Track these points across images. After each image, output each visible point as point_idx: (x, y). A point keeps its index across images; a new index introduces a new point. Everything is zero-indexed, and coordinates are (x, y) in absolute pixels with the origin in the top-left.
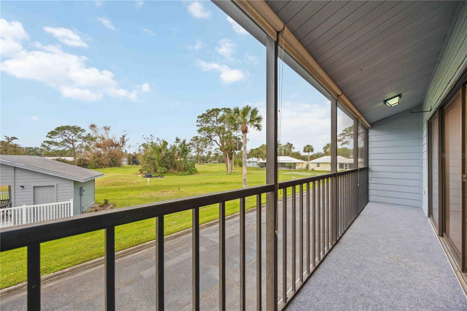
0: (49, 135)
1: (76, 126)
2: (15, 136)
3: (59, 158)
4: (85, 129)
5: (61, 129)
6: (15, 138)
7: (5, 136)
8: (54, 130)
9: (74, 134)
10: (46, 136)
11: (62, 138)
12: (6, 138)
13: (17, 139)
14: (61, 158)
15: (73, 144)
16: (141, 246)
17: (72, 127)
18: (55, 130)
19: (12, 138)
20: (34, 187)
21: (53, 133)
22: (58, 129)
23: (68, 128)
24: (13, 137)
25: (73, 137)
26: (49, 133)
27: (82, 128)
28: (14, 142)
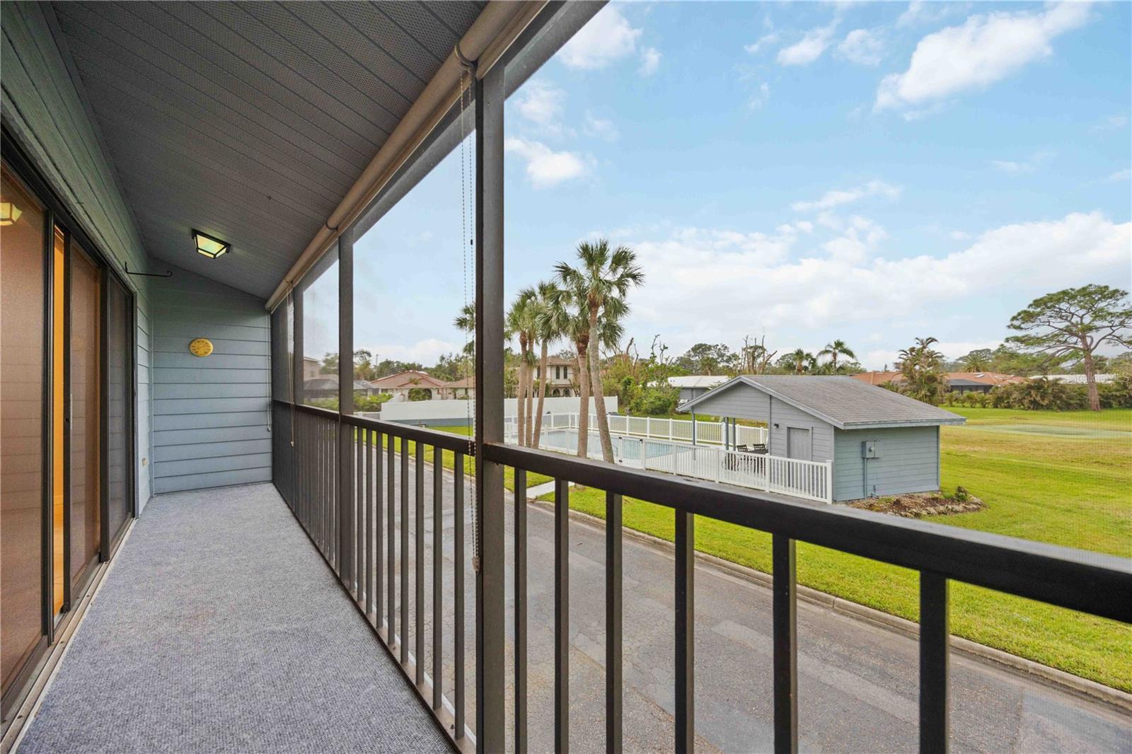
0: (1016, 323)
1: (1091, 285)
2: (933, 337)
3: (1041, 377)
4: (1121, 289)
5: (1047, 303)
6: (933, 340)
7: (917, 339)
8: (1025, 308)
9: (1083, 312)
10: (1009, 327)
11: (1049, 325)
12: (919, 342)
13: (936, 341)
14: (1047, 379)
15: (1083, 338)
16: (821, 597)
17: (1079, 291)
18: (1029, 307)
19: (927, 340)
20: (789, 428)
21: (1027, 316)
22: (1037, 303)
23: (1066, 295)
24: (930, 338)
25: (1082, 318)
26: (1014, 318)
27: (1112, 288)
28: (932, 347)
